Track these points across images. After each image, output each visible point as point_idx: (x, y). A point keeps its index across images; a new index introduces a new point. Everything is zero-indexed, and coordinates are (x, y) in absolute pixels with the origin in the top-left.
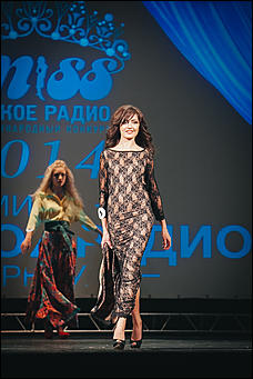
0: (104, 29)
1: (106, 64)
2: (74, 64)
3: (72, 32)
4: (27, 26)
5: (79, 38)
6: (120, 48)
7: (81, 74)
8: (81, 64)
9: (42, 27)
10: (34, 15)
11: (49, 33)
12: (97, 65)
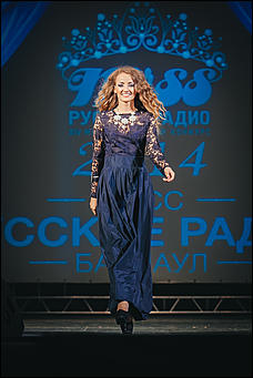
0: (205, 43)
1: (206, 74)
2: (177, 74)
3: (175, 45)
4: (135, 41)
5: (182, 51)
6: (219, 59)
7: (183, 83)
8: (183, 74)
9: (149, 41)
10: (142, 32)
11: (155, 47)
12: (198, 74)
